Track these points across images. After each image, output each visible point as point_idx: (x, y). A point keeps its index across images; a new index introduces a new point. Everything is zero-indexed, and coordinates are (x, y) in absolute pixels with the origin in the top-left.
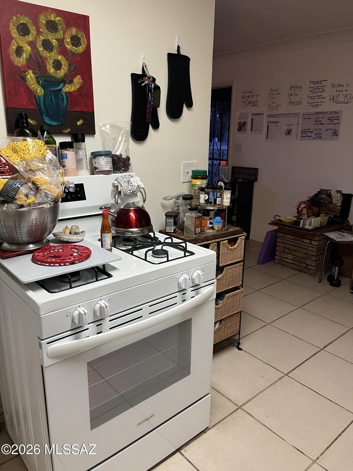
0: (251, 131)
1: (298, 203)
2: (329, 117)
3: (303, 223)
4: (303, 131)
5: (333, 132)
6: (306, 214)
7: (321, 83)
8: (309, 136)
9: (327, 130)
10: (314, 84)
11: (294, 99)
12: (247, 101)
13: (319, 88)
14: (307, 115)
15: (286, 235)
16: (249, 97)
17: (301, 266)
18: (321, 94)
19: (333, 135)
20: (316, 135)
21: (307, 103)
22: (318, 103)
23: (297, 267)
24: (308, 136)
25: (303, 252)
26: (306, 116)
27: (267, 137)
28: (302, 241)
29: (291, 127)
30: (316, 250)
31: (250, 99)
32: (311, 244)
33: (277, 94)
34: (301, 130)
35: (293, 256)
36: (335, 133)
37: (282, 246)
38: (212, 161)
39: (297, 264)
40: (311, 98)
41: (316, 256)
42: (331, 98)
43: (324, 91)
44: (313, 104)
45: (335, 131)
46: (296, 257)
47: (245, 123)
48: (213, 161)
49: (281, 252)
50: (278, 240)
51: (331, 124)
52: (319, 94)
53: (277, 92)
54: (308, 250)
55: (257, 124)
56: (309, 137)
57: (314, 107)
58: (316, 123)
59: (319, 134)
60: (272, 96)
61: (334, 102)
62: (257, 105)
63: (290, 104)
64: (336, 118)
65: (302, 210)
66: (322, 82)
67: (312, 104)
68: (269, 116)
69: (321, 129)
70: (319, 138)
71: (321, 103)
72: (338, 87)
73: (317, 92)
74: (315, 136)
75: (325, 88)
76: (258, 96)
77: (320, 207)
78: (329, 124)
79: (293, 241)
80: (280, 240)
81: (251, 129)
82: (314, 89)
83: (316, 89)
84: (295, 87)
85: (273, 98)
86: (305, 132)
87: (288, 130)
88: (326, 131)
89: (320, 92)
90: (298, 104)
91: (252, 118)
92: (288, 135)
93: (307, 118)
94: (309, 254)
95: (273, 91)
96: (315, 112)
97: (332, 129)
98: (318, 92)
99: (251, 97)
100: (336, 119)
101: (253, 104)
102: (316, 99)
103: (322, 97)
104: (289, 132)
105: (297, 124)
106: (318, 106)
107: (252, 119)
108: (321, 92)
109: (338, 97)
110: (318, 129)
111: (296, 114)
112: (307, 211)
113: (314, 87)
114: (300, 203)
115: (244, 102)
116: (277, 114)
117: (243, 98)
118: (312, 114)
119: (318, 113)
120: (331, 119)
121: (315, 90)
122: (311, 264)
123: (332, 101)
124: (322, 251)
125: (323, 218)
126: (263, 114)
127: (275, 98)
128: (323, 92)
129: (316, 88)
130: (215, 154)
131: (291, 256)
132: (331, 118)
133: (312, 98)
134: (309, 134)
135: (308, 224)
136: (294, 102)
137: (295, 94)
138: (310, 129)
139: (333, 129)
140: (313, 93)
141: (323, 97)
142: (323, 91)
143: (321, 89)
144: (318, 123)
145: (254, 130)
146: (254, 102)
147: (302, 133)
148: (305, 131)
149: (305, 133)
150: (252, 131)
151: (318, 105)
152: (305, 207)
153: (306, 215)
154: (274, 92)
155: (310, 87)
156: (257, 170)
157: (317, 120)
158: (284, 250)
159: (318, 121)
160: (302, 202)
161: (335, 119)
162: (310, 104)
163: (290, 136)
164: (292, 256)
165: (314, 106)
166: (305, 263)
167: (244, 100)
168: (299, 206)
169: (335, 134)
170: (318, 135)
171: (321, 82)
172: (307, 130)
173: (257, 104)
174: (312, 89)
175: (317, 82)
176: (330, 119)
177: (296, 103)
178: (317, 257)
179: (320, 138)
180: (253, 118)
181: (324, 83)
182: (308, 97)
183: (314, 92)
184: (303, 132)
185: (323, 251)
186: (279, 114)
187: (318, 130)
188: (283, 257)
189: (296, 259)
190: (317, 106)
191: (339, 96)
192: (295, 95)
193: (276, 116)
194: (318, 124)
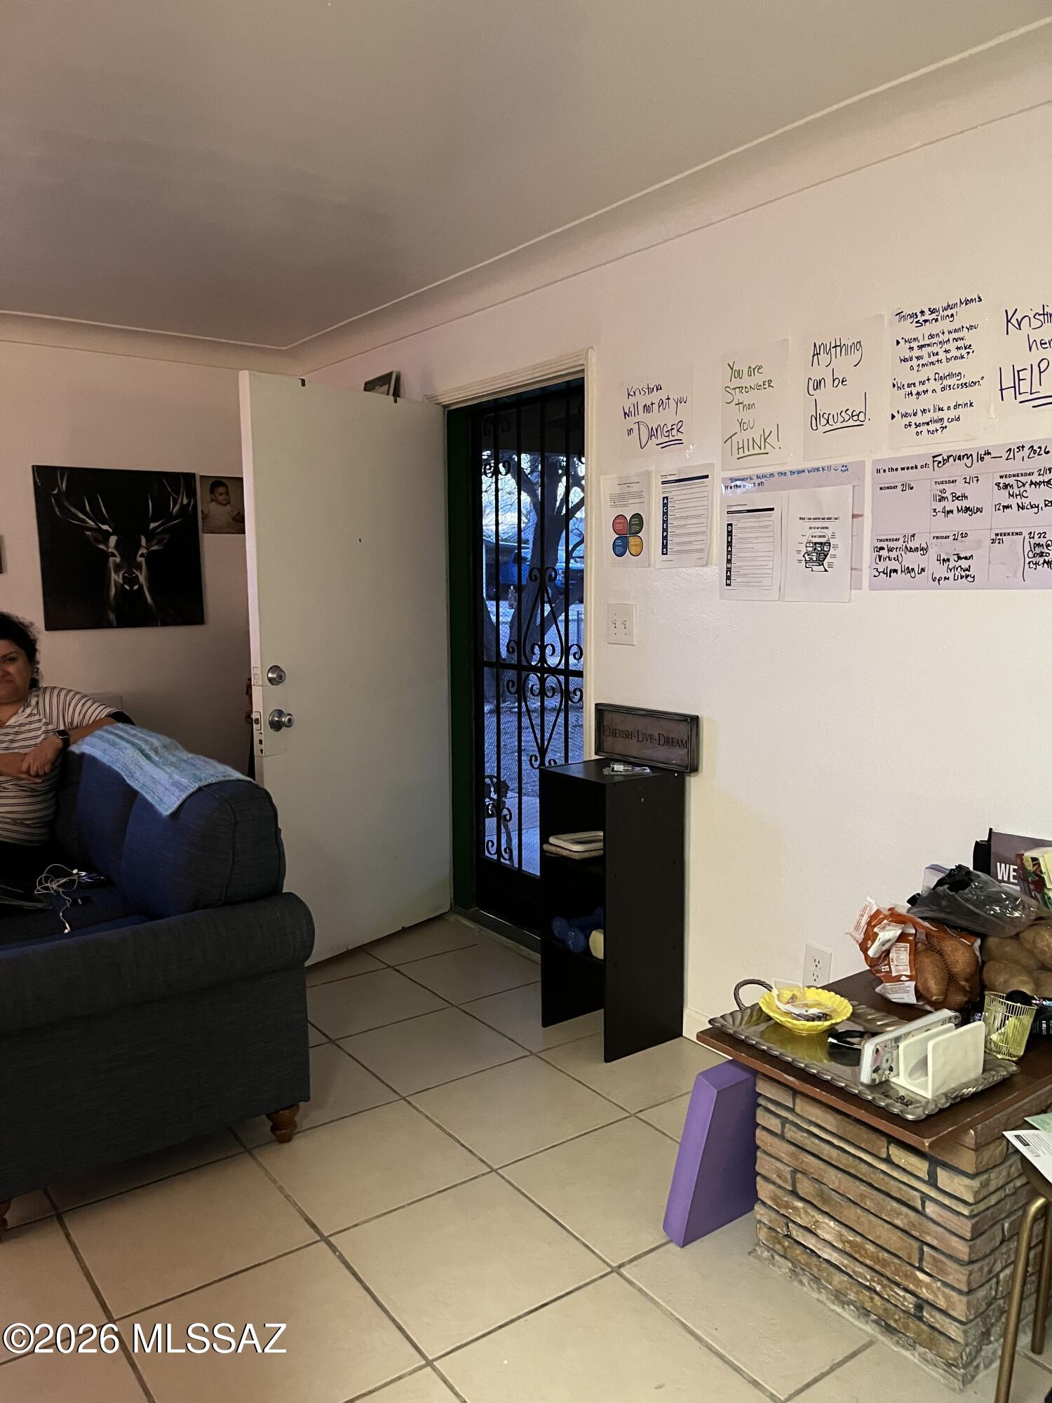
0: (663, 554)
1: (862, 916)
2: (1001, 477)
3: (875, 1060)
4: (882, 548)
5: (1027, 549)
6: (911, 978)
7: (952, 315)
8: (913, 569)
9: (998, 539)
10: (917, 322)
11: (831, 400)
12: (641, 426)
13: (942, 338)
14: (897, 469)
15: (798, 1101)
16: (647, 409)
17: (888, 1301)
18: (954, 367)
19: (1028, 560)
20: (946, 565)
21: (893, 417)
22: (941, 409)
23: (872, 1299)
24: (910, 570)
25: (897, 1222)
26: (890, 478)
27: (728, 578)
28: (884, 1156)
29: (827, 528)
30: (966, 1228)
31: (653, 419)
32: (932, 1182)
33: (759, 387)
34: (871, 541)
35: (844, 1231)
36: (1038, 550)
37: (786, 1158)
38: (539, 675)
39: (868, 1284)
40: (909, 390)
41: (971, 1262)
42: (1008, 382)
43: (968, 353)
44: (920, 419)
45: (1036, 540)
46: (859, 1239)
47: (637, 522)
48: (542, 675)
49: (780, 1187)
50: (762, 1118)
51: (1014, 506)
52: (943, 369)
53: (758, 379)
54: (921, 1213)
55: (682, 522)
56: (913, 575)
57: (925, 432)
58: (940, 506)
59: (959, 558)
60: (739, 396)
61: (1020, 398)
62: (680, 442)
63: (815, 428)
64: (1036, 478)
65: (888, 952)
66: (953, 311)
67: (913, 420)
68: (732, 483)
69: (964, 535)
70: (962, 577)
71: (960, 411)
72: (1035, 323)
73: (934, 359)
74: (941, 571)
75: (969, 338)
76: (680, 401)
77: (983, 937)
78: (1006, 507)
79: (836, 1142)
80: (774, 1124)
81: (665, 546)
82: (921, 347)
83: (929, 345)
84: (833, 350)
85: (741, 405)
86: (890, 550)
87: (816, 543)
88: (993, 541)
89: (948, 360)
90: (851, 423)
91: (664, 498)
92: (814, 568)
93: (895, 487)
94: (929, 1239)
95: (738, 375)
96: (934, 457)
97: (1021, 534)
98: (939, 357)
99: (655, 407)
100: (1036, 484)
101: (667, 439)
102: (930, 392)
103: (960, 382)
104: (819, 553)
105: (854, 516)
106: (946, 423)
107: (665, 501)
108: (956, 358)
109: (1040, 372)
110: (951, 534)
111: (845, 468)
112: (914, 962)
113: (920, 338)
114: (873, 917)
115: (630, 431)
116: (764, 476)
117: (625, 414)
118: (916, 467)
119: (948, 460)
120: (1015, 486)
121: (925, 351)
122: (942, 1303)
123: (1009, 394)
124: (1006, 1225)
125: (1003, 1024)
126: (707, 477)
127: (750, 407)
128: (962, 357)
129: (928, 342)
130: (548, 651)
131: (832, 1223)
132: (1011, 481)
133: (914, 393)
134: (911, 560)
135: (906, 1070)
136: (831, 417)
137: (834, 381)
138: (913, 536)
139: (1025, 534)
140: (916, 368)
141: (963, 381)
142: (964, 352)
143: (952, 346)
144: (950, 505)
145: (676, 548)
146: (669, 428)
147: (880, 557)
148: (892, 544)
149: (893, 554)
150: (666, 554)
151: (942, 420)
152: (902, 938)
153: (907, 984)
154: (746, 381)
155: (898, 343)
156: (693, 722)
157: (944, 491)
158: (794, 1185)
159: (950, 498)
160: (878, 912)
161: (1032, 483)
162: (906, 420)
163: (826, 571)
164: (838, 1228)
165: (924, 428)
166: (911, 1287)
167: (631, 420)
168: (870, 936)
169: (1041, 555)
170: (957, 564)
171: (949, 312)
172: (902, 540)
173: (680, 436)
174: (911, 348)
175: (932, 311)
176: (1006, 486)
177: (841, 419)
178: (976, 1266)
179: (967, 576)
180: (667, 498)
181: (964, 316)
182: (894, 386)
183: (921, 362)
184: (882, 553)
185: (1010, 1224)
186: (772, 475)
187: (951, 538)
188: (794, 1222)
189: (863, 1252)
190: (938, 426)
191: (1043, 365)
192: (837, 381)
193: (759, 481)
194: (952, 512)
